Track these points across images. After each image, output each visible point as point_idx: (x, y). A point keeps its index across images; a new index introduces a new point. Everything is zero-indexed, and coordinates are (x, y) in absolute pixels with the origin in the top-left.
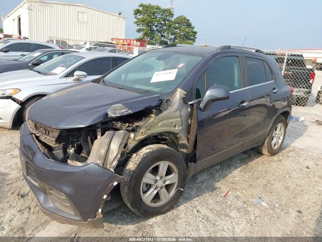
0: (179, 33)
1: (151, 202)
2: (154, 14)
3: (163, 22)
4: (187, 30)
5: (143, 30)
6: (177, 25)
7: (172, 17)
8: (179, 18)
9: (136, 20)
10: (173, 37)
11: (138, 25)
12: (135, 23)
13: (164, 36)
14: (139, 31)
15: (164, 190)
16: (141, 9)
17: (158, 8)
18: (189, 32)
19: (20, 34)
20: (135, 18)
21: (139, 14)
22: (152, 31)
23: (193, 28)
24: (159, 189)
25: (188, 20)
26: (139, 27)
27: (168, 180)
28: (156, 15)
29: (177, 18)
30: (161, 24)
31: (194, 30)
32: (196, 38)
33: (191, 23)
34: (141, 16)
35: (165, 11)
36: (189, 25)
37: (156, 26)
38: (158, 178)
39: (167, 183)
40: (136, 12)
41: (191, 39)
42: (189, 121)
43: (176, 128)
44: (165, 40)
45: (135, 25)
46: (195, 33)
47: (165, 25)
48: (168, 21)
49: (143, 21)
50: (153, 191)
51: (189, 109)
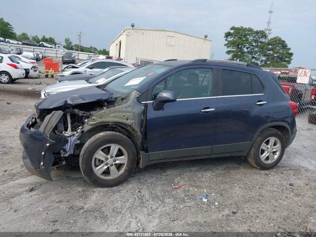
0: (272, 55)
1: (101, 174)
2: (245, 36)
3: (254, 44)
4: (281, 51)
5: (233, 51)
6: (270, 46)
7: (265, 38)
8: (273, 38)
9: (226, 42)
10: (264, 58)
11: (228, 47)
12: (225, 45)
13: (255, 58)
14: (228, 52)
15: (114, 167)
16: (232, 31)
17: (250, 30)
18: (284, 54)
20: (226, 40)
21: (230, 37)
22: (243, 53)
23: (289, 49)
24: (109, 165)
25: (284, 41)
26: (229, 49)
28: (248, 37)
29: (271, 39)
30: (253, 46)
31: (290, 51)
32: (292, 59)
33: (286, 44)
34: (232, 39)
35: (257, 33)
36: (283, 45)
37: (247, 48)
38: (109, 157)
39: (117, 162)
40: (227, 35)
41: (285, 61)
42: (142, 117)
43: (129, 121)
44: (256, 61)
45: (226, 47)
46: (291, 54)
47: (257, 47)
48: (261, 42)
49: (233, 43)
50: (104, 166)
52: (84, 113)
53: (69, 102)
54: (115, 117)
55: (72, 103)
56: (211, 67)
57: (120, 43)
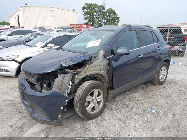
0: (109, 19)
1: (91, 111)
2: (94, 8)
3: (99, 13)
4: (113, 16)
5: (88, 18)
6: (107, 14)
7: (105, 9)
8: (109, 9)
9: (83, 13)
10: (106, 21)
11: (85, 15)
12: (83, 14)
13: (101, 21)
14: (85, 19)
15: (97, 104)
16: (86, 6)
17: (96, 5)
18: (115, 18)
19: (19, 25)
20: (83, 12)
21: (85, 9)
22: (93, 18)
23: (117, 15)
24: (94, 104)
25: (114, 11)
26: (86, 17)
27: (99, 99)
28: (95, 9)
29: (107, 10)
30: (98, 14)
31: (118, 16)
32: (119, 21)
33: (115, 12)
34: (87, 10)
35: (100, 6)
36: (114, 13)
37: (95, 16)
38: (94, 98)
39: (98, 100)
40: (83, 8)
41: (116, 22)
42: (108, 67)
43: (101, 72)
44: (101, 23)
45: (84, 16)
46: (118, 18)
47: (100, 14)
48: (102, 12)
49: (88, 13)
50: (92, 105)
51: (108, 61)
52: (74, 71)
53: (64, 65)
54: (93, 70)
55: (65, 66)
56: (135, 29)
57: (18, 17)
